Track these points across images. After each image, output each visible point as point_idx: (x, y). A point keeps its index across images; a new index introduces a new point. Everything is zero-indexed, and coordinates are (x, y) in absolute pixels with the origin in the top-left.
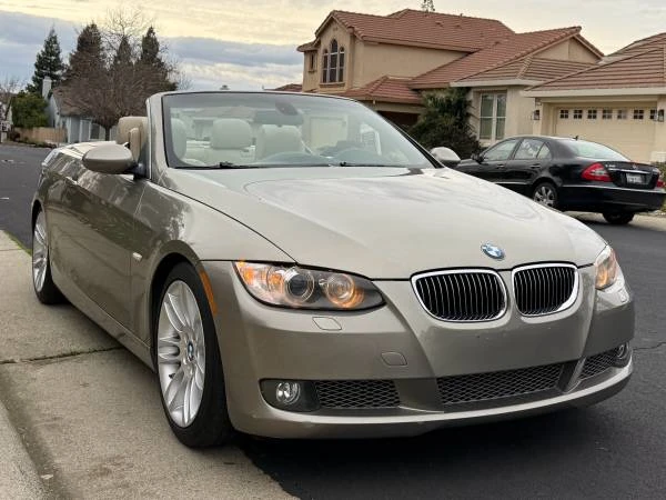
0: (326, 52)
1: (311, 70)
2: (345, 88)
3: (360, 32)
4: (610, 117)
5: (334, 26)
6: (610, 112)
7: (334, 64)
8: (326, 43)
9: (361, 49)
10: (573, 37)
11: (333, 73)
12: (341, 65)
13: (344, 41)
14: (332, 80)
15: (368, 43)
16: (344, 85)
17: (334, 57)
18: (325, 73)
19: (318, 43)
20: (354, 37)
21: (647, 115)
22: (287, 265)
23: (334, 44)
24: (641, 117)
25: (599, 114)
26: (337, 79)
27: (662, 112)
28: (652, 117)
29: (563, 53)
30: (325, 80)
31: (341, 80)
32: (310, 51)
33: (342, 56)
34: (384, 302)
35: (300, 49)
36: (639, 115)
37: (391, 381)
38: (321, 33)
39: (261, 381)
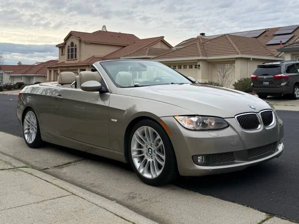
0: (69, 47)
1: (62, 54)
2: (78, 61)
3: (83, 39)
4: (186, 68)
5: (72, 37)
6: (186, 66)
7: (72, 52)
8: (69, 43)
9: (83, 46)
10: (161, 40)
11: (72, 55)
12: (76, 52)
13: (76, 43)
14: (72, 57)
15: (86, 43)
16: (77, 60)
17: (72, 49)
18: (68, 55)
19: (65, 44)
20: (80, 41)
21: (194, 67)
22: (194, 116)
23: (72, 44)
24: (192, 68)
25: (182, 67)
26: (74, 57)
27: (199, 66)
28: (196, 68)
29: (159, 46)
30: (68, 58)
31: (76, 57)
32: (61, 47)
33: (76, 49)
34: (229, 125)
35: (57, 46)
36: (191, 67)
37: (232, 152)
38: (66, 39)
39: (193, 156)
